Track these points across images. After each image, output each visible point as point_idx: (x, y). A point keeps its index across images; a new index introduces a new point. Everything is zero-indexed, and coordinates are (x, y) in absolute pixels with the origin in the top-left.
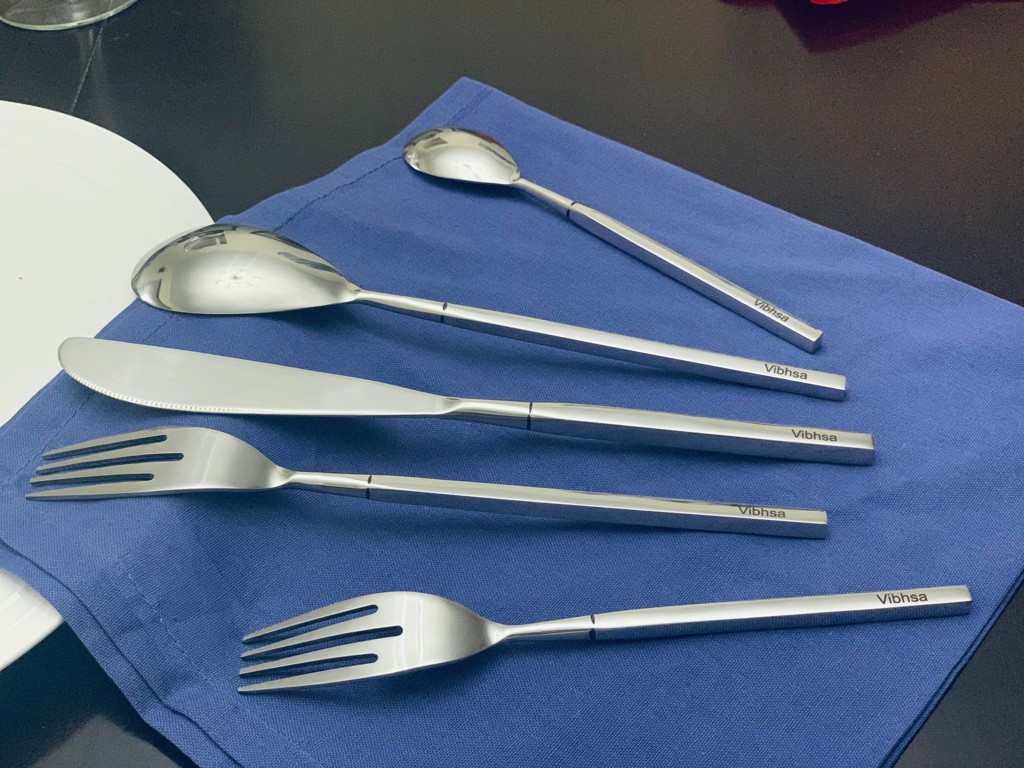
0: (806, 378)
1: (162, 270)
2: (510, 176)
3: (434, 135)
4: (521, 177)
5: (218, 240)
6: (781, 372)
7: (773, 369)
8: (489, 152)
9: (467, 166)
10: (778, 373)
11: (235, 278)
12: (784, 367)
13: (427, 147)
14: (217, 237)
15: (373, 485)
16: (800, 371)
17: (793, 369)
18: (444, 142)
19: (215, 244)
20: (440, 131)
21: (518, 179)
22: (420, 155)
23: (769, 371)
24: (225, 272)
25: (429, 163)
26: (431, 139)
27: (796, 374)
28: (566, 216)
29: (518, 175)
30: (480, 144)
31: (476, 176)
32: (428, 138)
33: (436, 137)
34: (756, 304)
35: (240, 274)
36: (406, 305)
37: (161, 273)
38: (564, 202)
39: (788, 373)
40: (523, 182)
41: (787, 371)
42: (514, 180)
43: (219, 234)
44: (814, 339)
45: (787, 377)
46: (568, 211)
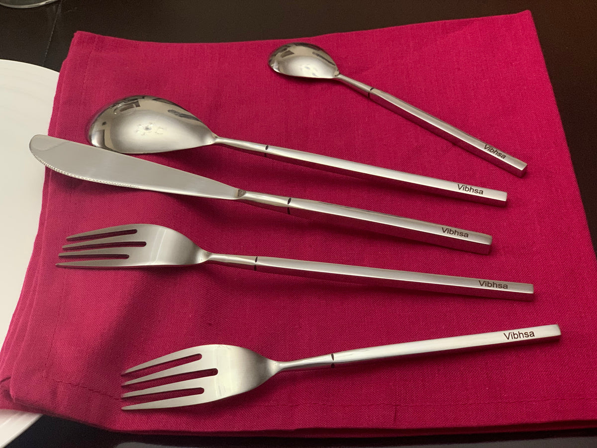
0: (482, 194)
1: (104, 124)
2: (334, 73)
3: (286, 49)
4: (340, 74)
5: (134, 105)
6: (467, 189)
7: (463, 188)
8: (319, 57)
9: (308, 68)
10: (465, 190)
11: (147, 129)
12: (469, 187)
13: (283, 56)
14: (134, 103)
15: (259, 263)
16: (479, 189)
17: (475, 188)
18: (293, 53)
19: (133, 107)
20: (289, 47)
21: (338, 75)
22: (279, 63)
23: (460, 189)
24: (140, 125)
25: (285, 68)
26: (284, 52)
27: (476, 191)
28: (368, 96)
29: (338, 73)
30: (313, 53)
31: (314, 74)
32: (282, 51)
33: (288, 50)
34: (485, 148)
35: (150, 126)
36: (247, 147)
37: (104, 126)
38: (366, 88)
39: (472, 190)
40: (340, 76)
41: (471, 189)
42: (335, 76)
43: (136, 101)
44: (522, 169)
45: (471, 193)
46: (369, 93)
